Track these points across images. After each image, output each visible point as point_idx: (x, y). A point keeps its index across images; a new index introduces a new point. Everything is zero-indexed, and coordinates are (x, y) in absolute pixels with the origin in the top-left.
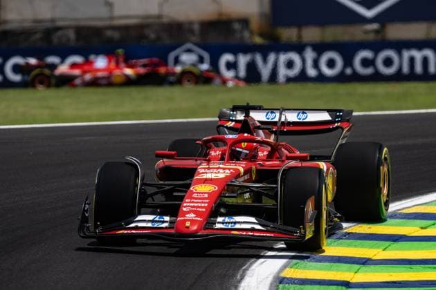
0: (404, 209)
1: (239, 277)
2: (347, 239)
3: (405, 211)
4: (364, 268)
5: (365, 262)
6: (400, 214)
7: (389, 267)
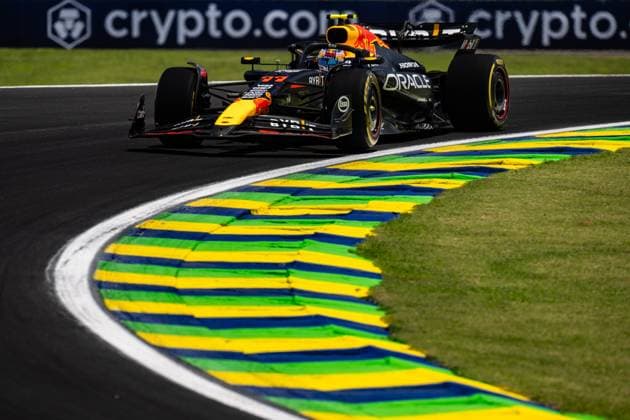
0: (190, 201)
1: (48, 279)
2: (144, 236)
3: (193, 204)
4: (182, 272)
5: (179, 264)
6: (190, 208)
7: (210, 271)
